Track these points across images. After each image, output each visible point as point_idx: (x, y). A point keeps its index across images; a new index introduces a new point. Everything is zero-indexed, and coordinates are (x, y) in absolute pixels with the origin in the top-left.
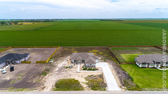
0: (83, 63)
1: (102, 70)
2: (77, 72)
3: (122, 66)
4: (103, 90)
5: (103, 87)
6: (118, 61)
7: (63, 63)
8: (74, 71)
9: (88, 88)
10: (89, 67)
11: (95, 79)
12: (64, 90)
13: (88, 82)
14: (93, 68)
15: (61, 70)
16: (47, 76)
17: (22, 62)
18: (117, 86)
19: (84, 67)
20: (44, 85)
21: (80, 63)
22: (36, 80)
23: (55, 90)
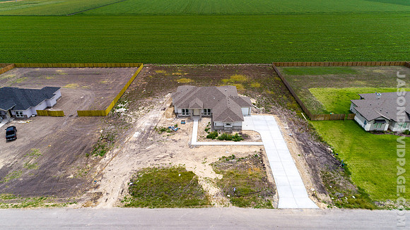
0: (207, 117)
1: (260, 140)
2: (191, 146)
3: (315, 125)
4: (264, 207)
5: (263, 196)
6: (303, 112)
7: (152, 115)
8: (182, 143)
9: (221, 197)
10: (222, 129)
11: (242, 170)
12: (155, 205)
13: (220, 177)
14: (234, 133)
15: (145, 139)
16: (108, 156)
17: (40, 114)
18: (305, 194)
19: (210, 131)
20: (97, 187)
21: (200, 118)
22: (76, 171)
23: (129, 205)
